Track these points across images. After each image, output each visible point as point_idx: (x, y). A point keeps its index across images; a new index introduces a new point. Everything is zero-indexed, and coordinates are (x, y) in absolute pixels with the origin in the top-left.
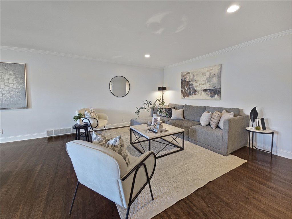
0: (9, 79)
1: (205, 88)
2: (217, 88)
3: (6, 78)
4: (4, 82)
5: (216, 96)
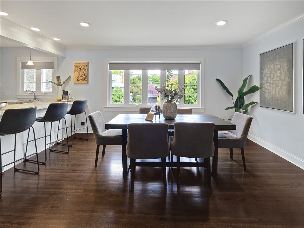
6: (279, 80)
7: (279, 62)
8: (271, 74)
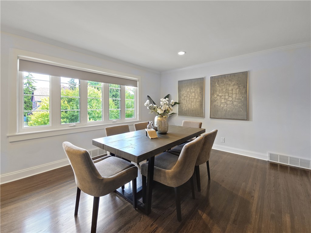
6: (193, 99)
7: (194, 87)
8: (187, 94)
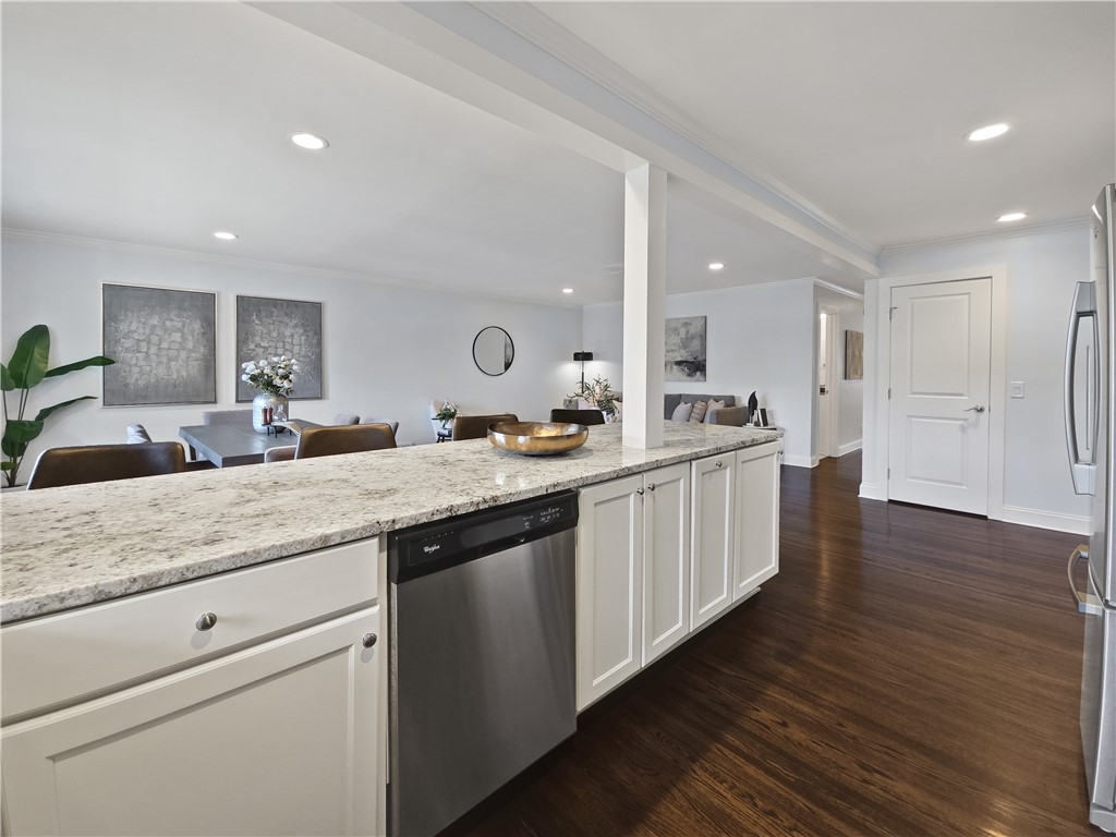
0: (292, 336)
1: (679, 359)
2: (699, 359)
3: (288, 333)
4: (283, 342)
5: (698, 374)
7: (178, 316)
8: (151, 334)
